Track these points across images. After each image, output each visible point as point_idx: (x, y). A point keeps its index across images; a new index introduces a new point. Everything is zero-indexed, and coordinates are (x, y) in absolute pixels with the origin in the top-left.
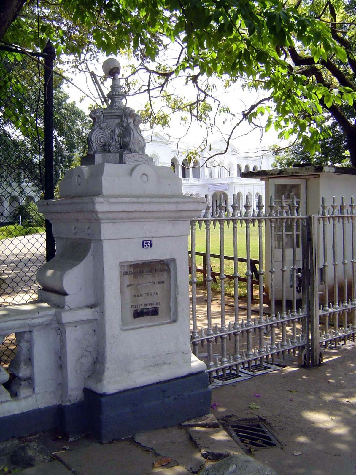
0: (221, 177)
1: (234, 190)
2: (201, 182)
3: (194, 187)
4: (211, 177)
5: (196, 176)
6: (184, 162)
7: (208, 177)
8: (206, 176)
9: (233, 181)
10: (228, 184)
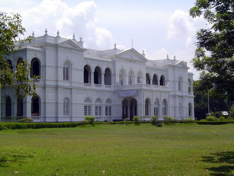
0: (131, 84)
1: (142, 95)
2: (112, 88)
3: (106, 93)
4: (122, 84)
5: (108, 82)
6: (96, 70)
7: (119, 84)
8: (117, 83)
9: (142, 88)
10: (137, 91)
